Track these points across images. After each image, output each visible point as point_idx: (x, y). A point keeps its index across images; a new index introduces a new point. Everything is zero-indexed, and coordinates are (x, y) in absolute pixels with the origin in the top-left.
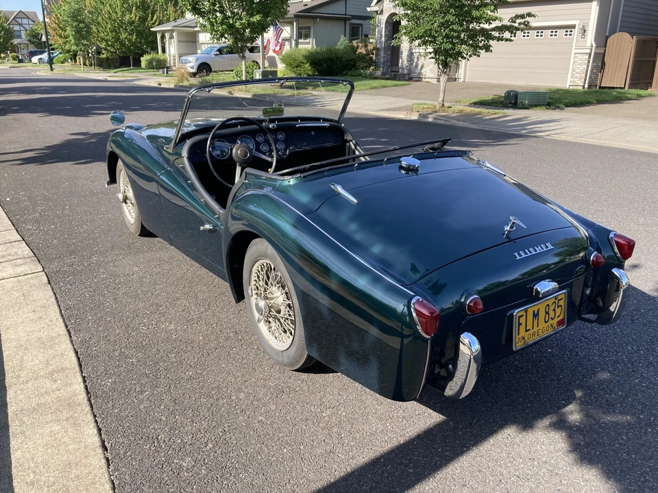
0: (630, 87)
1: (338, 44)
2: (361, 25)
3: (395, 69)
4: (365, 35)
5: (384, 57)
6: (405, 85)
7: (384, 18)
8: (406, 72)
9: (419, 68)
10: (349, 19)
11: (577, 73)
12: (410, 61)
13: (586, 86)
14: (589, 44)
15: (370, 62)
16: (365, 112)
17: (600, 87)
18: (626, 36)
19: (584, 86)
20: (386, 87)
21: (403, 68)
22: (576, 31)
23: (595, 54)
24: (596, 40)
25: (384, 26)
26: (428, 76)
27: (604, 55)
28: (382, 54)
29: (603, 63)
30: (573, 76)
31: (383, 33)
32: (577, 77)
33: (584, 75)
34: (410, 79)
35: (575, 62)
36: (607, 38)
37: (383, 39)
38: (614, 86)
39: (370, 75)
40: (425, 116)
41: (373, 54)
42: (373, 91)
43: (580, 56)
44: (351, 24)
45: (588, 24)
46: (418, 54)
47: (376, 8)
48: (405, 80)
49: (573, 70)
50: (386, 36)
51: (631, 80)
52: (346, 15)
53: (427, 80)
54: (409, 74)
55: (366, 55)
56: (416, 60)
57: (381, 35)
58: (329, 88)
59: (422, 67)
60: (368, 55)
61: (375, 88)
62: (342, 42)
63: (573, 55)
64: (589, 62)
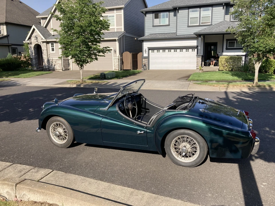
0: (133, 70)
1: (7, 56)
2: (17, 48)
3: (40, 66)
4: (19, 52)
5: (35, 62)
6: (50, 73)
7: (33, 46)
8: (47, 67)
9: (53, 66)
10: (11, 46)
11: (116, 65)
12: (48, 63)
13: (120, 70)
14: (118, 56)
15: (29, 64)
16: (49, 86)
17: (123, 70)
18: (128, 53)
19: (119, 70)
20: (43, 74)
21: (45, 66)
22: (112, 51)
23: (120, 59)
24: (120, 55)
25: (33, 49)
26: (58, 69)
27: (122, 59)
28: (34, 61)
29: (123, 62)
30: (114, 67)
31: (33, 52)
32: (116, 67)
33: (118, 66)
34: (49, 70)
35: (114, 62)
36: (122, 53)
37: (34, 54)
38: (128, 69)
39: (31, 69)
40: (80, 85)
41: (29, 61)
42: (39, 76)
43: (115, 60)
44: (12, 48)
45: (116, 49)
46: (52, 60)
47: (28, 42)
48: (47, 71)
49: (114, 64)
50: (35, 53)
51: (133, 67)
52: (8, 44)
53: (57, 70)
54: (49, 68)
55: (26, 61)
56: (51, 63)
57: (32, 53)
58: (15, 76)
59: (55, 65)
60: (27, 61)
61: (39, 75)
62: (10, 56)
63: (113, 59)
64: (119, 61)
